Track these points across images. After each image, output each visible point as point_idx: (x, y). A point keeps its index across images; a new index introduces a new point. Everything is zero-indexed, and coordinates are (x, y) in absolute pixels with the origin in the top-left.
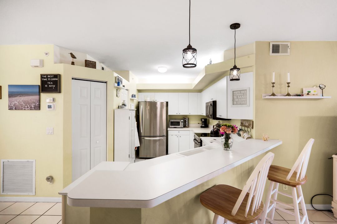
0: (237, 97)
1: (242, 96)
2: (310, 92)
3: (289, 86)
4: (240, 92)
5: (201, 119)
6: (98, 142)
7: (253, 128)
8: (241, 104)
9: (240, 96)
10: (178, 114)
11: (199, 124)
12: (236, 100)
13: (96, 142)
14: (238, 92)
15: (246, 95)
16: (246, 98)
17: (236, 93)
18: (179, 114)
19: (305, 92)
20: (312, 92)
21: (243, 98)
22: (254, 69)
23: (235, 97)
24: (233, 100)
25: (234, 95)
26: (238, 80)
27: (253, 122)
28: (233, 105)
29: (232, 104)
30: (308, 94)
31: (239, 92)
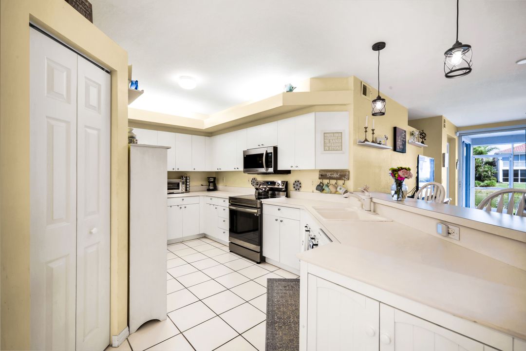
0: (329, 141)
1: (336, 140)
2: (381, 141)
3: (373, 134)
4: (334, 135)
5: (209, 178)
6: (94, 230)
7: (349, 179)
8: (334, 150)
9: (333, 140)
10: (174, 170)
11: (202, 185)
12: (328, 145)
13: (91, 233)
14: (330, 134)
15: (342, 139)
16: (342, 143)
17: (328, 135)
18: (177, 170)
19: (378, 142)
21: (337, 142)
22: (352, 107)
23: (326, 141)
24: (324, 145)
25: (325, 138)
26: (383, 114)
27: (349, 171)
28: (324, 150)
31: (332, 134)
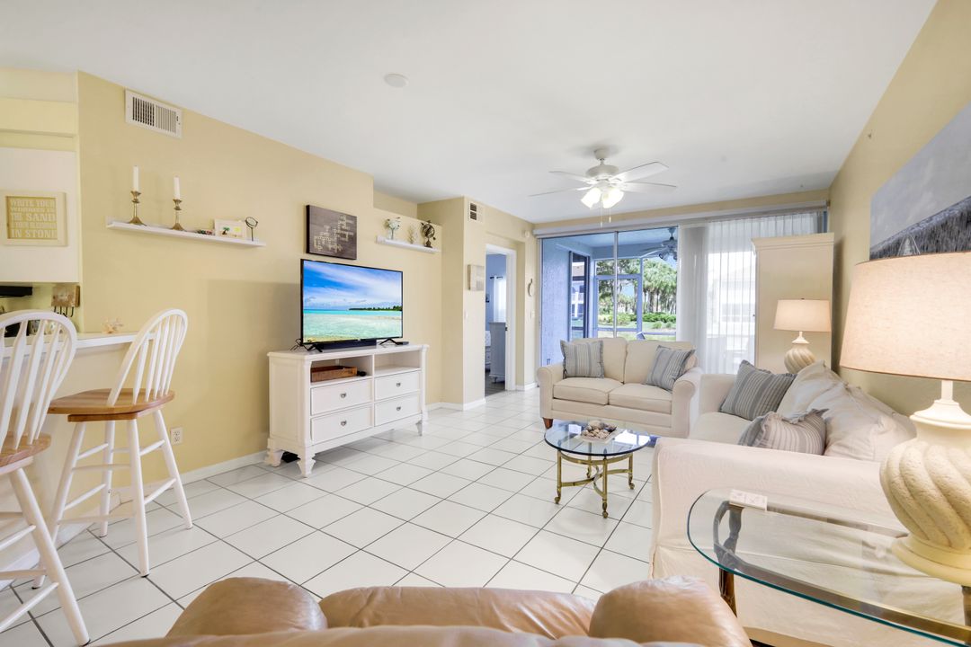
0: (24, 217)
1: (42, 215)
2: (227, 229)
3: (178, 209)
4: (35, 203)
7: (78, 304)
8: (37, 238)
9: (33, 214)
12: (21, 225)
14: (27, 200)
15: (55, 213)
16: (55, 222)
17: (20, 202)
19: (219, 229)
20: (232, 231)
21: (45, 220)
22: (76, 143)
23: (16, 216)
24: (8, 225)
25: (12, 209)
27: (78, 288)
28: (9, 237)
29: (6, 236)
30: (224, 233)
31: (31, 201)
